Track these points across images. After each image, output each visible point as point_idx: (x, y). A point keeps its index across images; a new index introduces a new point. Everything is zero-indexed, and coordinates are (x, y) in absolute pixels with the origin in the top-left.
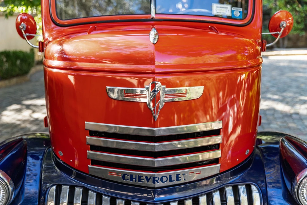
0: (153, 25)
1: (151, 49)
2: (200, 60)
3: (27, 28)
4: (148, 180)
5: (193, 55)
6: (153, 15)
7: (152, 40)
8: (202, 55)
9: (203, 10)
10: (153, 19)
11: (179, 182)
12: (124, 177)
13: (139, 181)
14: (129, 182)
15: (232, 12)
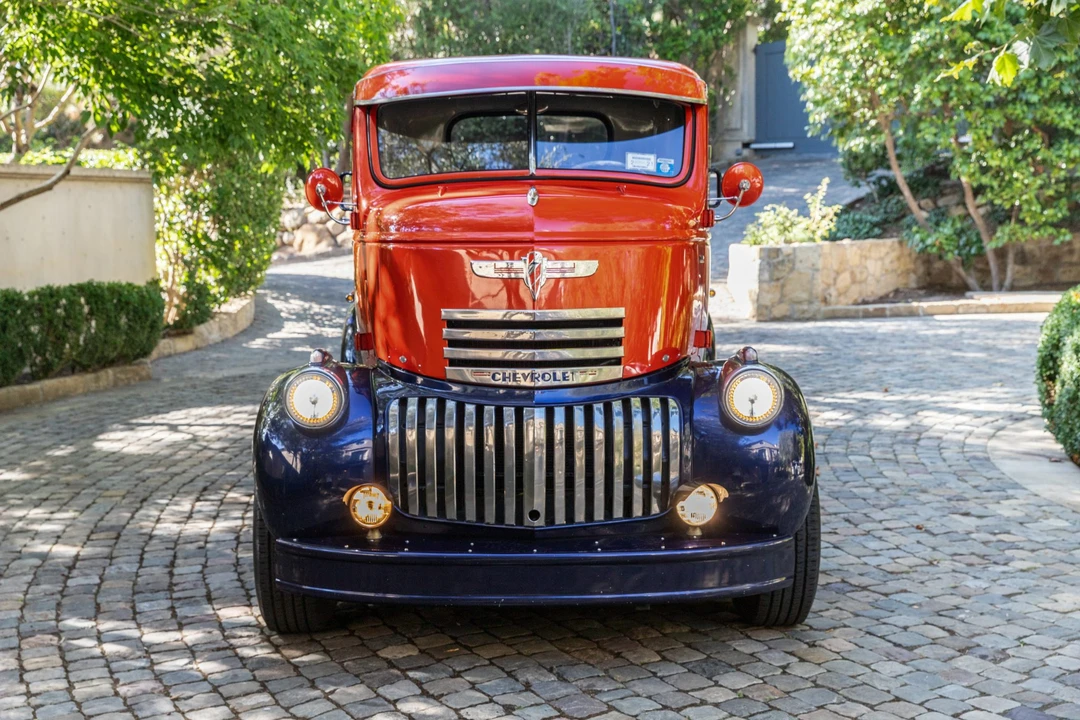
0: (532, 185)
1: (529, 215)
2: (610, 227)
3: (327, 192)
4: (525, 378)
5: (598, 222)
6: (532, 170)
7: (529, 201)
8: (612, 222)
9: (614, 163)
10: (532, 177)
11: (565, 383)
12: (493, 377)
13: (514, 380)
14: (500, 382)
15: (658, 165)
